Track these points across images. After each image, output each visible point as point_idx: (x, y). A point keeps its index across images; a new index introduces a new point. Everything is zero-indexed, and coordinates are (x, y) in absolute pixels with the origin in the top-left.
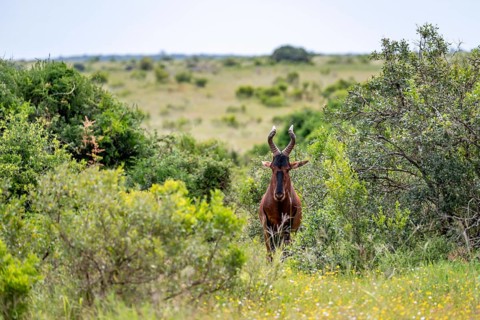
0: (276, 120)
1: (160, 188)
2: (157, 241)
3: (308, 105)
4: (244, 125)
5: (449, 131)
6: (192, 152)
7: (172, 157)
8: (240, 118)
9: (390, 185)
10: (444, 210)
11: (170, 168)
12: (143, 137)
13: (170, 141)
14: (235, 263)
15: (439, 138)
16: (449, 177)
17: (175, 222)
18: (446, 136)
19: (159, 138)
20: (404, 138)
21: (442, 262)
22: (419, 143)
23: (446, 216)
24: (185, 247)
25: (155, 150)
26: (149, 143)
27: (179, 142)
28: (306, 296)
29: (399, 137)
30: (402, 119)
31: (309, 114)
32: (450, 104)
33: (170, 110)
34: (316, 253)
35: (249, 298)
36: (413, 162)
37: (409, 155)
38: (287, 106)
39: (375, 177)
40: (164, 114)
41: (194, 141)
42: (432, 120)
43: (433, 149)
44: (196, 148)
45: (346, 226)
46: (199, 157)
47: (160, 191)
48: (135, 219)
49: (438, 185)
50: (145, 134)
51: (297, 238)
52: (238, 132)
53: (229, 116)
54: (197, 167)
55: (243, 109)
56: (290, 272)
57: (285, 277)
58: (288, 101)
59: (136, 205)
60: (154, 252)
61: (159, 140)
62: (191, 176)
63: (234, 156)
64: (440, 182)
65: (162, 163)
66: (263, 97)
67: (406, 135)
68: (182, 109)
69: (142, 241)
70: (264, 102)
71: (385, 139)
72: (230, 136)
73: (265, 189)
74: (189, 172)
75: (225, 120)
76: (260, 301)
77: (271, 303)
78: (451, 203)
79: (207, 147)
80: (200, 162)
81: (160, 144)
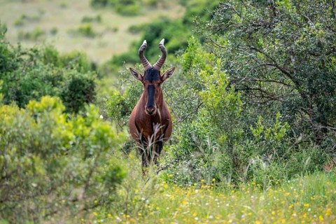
0: (133, 30)
1: (37, 104)
2: (37, 158)
3: (165, 13)
4: (101, 35)
5: (323, 40)
6: (56, 65)
7: (37, 70)
8: (96, 28)
9: (263, 97)
10: (319, 121)
11: (34, 82)
12: (6, 50)
13: (34, 54)
14: (114, 179)
15: (312, 46)
16: (322, 87)
17: (55, 139)
18: (320, 45)
19: (23, 51)
20: (277, 48)
21: (317, 172)
22: (292, 53)
23: (321, 127)
24: (64, 165)
25: (19, 64)
26: (12, 56)
27: (43, 55)
28: (183, 211)
29: (272, 46)
30: (275, 29)
31: (167, 23)
32: (322, 13)
33: (25, 21)
34: (190, 166)
35: (126, 213)
36: (286, 73)
37: (281, 65)
38: (143, 15)
39: (248, 89)
40: (19, 24)
41: (57, 53)
42: (305, 29)
43: (306, 59)
44: (59, 61)
45: (221, 139)
46: (64, 70)
47: (37, 108)
48: (14, 137)
49: (311, 96)
50: (9, 48)
51: (169, 151)
52: (95, 42)
53: (85, 26)
54: (61, 80)
55: (99, 19)
56: (166, 186)
57: (162, 192)
58: (144, 10)
59: (15, 122)
60: (34, 170)
61: (23, 54)
62: (55, 89)
63: (94, 67)
64: (314, 92)
65: (26, 77)
66: (119, 6)
67: (278, 45)
68: (37, 20)
69: (23, 159)
70: (119, 12)
71: (258, 49)
72: (87, 46)
73: (134, 102)
74: (54, 85)
75: (81, 30)
76: (138, 216)
77: (149, 218)
78: (325, 113)
79: (70, 59)
80: (65, 75)
81: (23, 57)
